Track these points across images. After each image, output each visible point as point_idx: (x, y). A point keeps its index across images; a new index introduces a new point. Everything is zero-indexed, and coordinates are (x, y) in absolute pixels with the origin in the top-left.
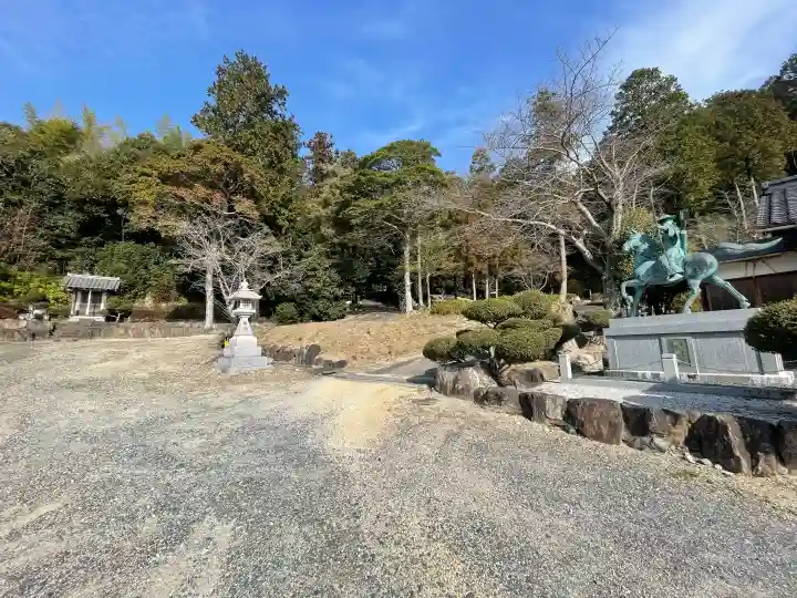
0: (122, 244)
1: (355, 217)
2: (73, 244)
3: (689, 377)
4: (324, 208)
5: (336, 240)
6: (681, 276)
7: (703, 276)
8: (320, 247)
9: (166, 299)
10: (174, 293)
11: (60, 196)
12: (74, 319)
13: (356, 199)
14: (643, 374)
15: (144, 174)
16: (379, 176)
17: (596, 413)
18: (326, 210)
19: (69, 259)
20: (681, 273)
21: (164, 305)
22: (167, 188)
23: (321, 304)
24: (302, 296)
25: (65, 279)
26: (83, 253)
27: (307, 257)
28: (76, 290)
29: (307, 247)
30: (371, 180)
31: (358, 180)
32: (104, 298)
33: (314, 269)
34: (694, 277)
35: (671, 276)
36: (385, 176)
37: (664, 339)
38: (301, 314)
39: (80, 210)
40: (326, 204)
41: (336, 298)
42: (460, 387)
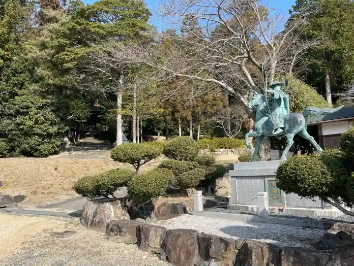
1: (67, 62)
3: (280, 210)
4: (41, 50)
5: (51, 82)
6: (281, 130)
7: (296, 131)
8: (35, 87)
13: (72, 45)
14: (252, 208)
16: (93, 26)
17: (180, 242)
18: (43, 52)
20: (282, 128)
23: (33, 141)
24: (14, 132)
27: (20, 96)
29: (21, 85)
30: (85, 29)
31: (73, 28)
33: (28, 108)
34: (289, 132)
35: (276, 130)
36: (99, 27)
37: (267, 179)
38: (12, 149)
40: (44, 46)
41: (50, 136)
42: (98, 220)
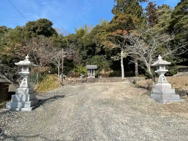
0: (96, 56)
2: (86, 58)
9: (107, 71)
10: (109, 68)
11: (83, 47)
12: (89, 77)
15: (102, 32)
19: (86, 62)
21: (107, 72)
22: (110, 34)
25: (86, 67)
26: (88, 60)
28: (88, 70)
32: (94, 71)
39: (87, 49)
